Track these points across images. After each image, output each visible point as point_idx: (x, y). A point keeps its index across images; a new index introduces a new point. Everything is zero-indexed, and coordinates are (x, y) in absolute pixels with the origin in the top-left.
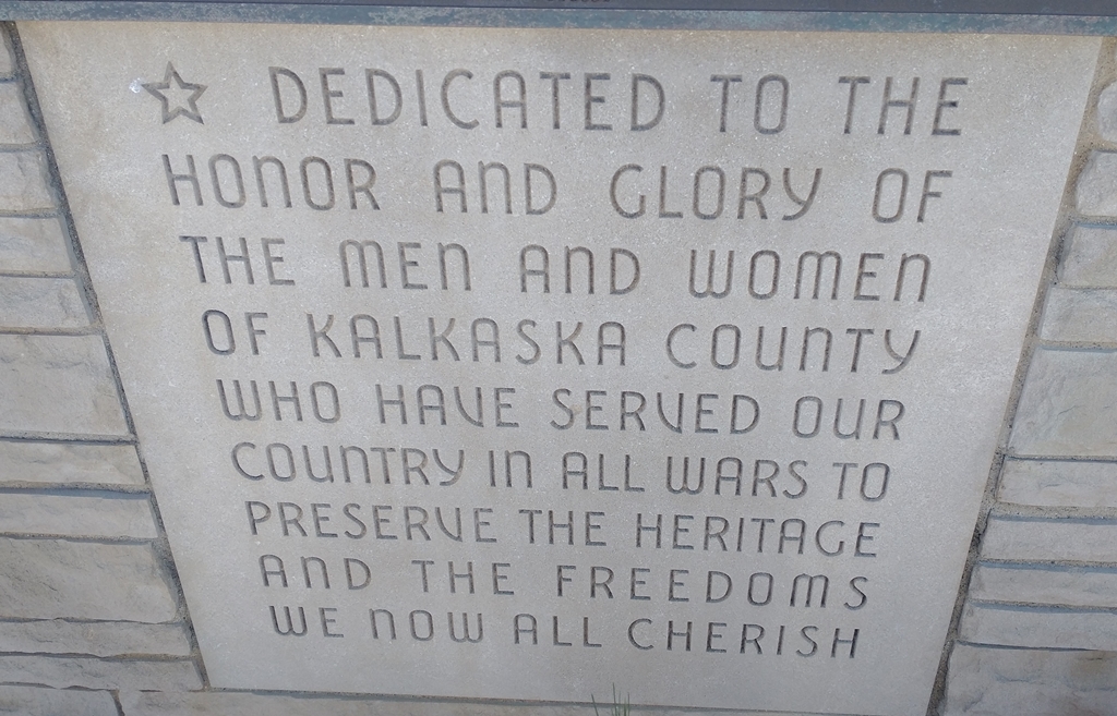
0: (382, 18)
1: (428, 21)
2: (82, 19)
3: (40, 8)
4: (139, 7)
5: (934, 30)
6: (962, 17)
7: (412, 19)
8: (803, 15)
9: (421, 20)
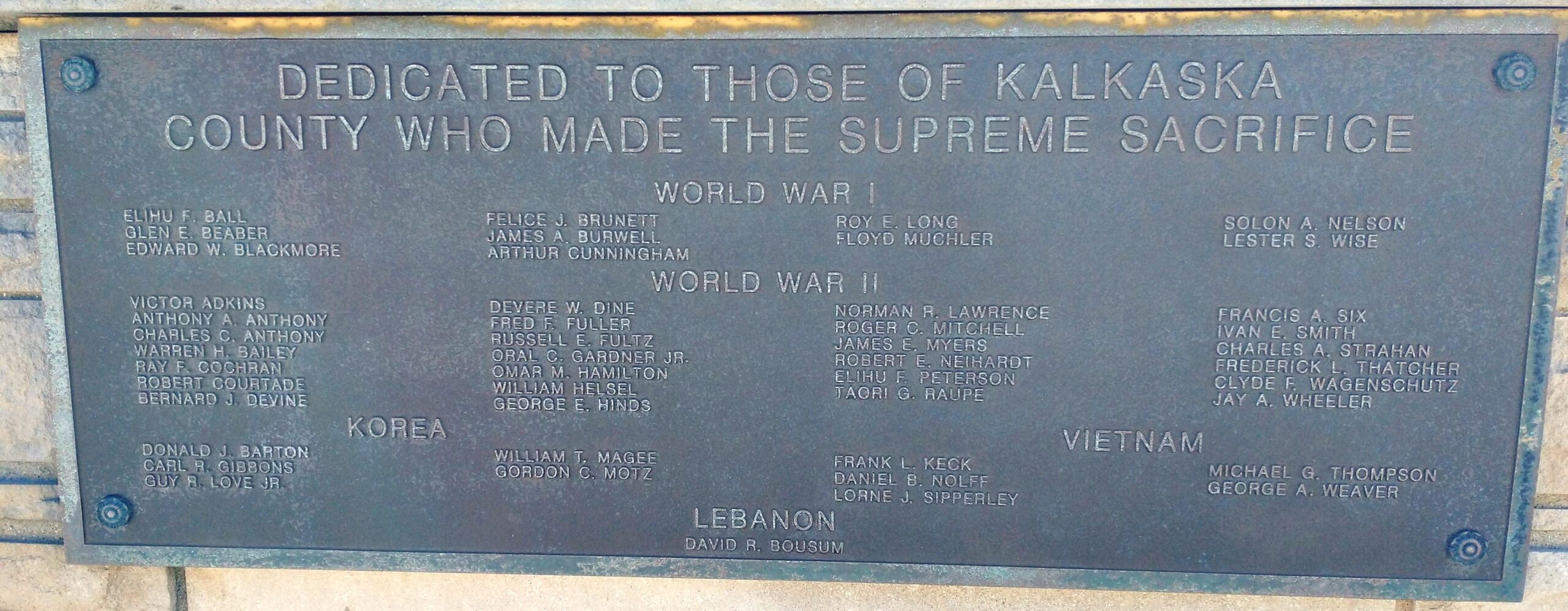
0: (591, 568)
1: (641, 572)
2: (263, 567)
3: (220, 554)
4: (328, 555)
5: (1202, 590)
6: (1233, 578)
7: (625, 570)
8: (1054, 572)
9: (634, 571)
